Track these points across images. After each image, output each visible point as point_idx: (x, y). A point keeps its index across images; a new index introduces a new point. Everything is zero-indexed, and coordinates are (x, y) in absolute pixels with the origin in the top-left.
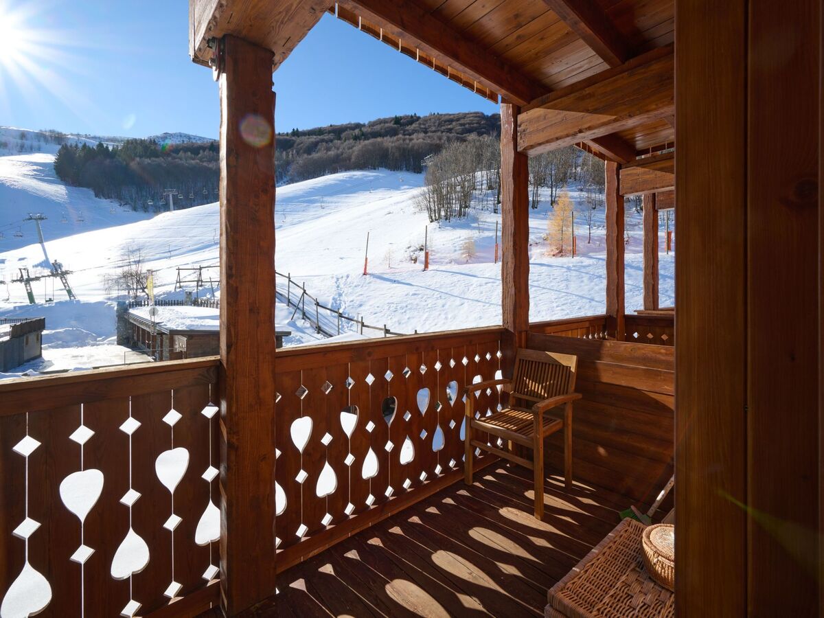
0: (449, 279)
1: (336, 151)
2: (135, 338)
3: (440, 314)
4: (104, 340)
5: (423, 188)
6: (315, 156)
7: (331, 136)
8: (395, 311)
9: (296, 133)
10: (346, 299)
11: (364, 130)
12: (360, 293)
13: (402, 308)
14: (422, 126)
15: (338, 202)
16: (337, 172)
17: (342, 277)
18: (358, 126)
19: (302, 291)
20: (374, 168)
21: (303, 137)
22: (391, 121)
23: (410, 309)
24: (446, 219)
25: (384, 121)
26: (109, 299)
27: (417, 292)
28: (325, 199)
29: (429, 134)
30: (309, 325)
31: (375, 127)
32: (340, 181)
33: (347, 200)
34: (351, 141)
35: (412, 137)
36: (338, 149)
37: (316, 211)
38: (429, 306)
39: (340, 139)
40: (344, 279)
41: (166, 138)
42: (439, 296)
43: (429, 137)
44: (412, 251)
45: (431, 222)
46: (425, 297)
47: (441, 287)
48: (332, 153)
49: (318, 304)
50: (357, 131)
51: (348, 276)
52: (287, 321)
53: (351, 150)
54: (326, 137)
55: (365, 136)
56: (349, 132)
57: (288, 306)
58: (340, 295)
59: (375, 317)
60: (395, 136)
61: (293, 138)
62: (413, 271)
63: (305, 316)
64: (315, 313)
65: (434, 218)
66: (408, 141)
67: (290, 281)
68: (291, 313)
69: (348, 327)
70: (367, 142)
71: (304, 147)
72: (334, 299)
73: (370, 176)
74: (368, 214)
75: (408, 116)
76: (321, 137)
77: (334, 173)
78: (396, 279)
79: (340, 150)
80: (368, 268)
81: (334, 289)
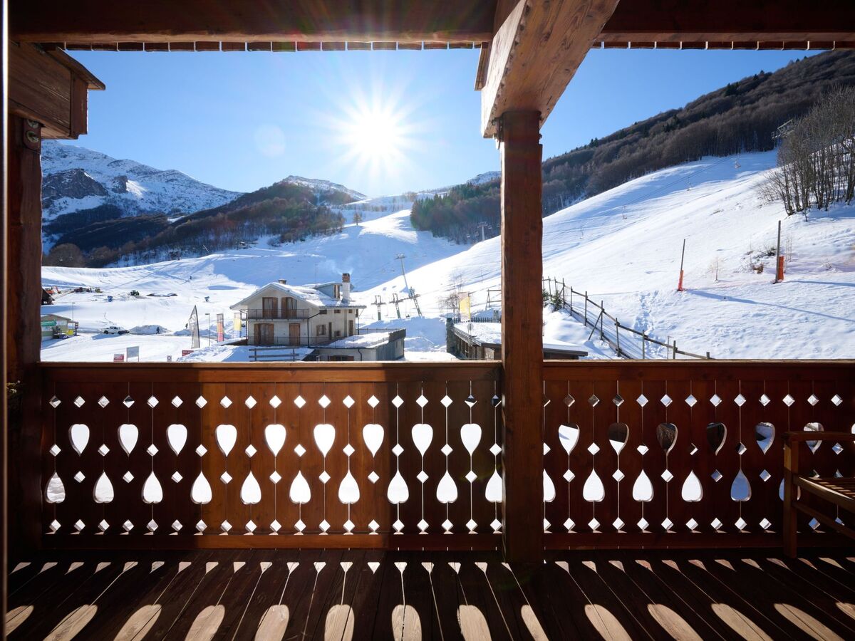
0: (823, 294)
1: (642, 150)
2: (458, 348)
3: (805, 344)
4: (438, 348)
5: (774, 170)
6: (616, 162)
7: (636, 135)
8: (725, 336)
9: (595, 143)
10: (654, 320)
11: (679, 116)
12: (673, 313)
13: (736, 332)
14: (775, 85)
15: (645, 209)
16: (644, 175)
17: (649, 295)
18: (672, 113)
19: (600, 310)
20: (694, 158)
21: (602, 146)
22: (721, 94)
23: (750, 334)
24: (820, 207)
25: (711, 96)
26: (441, 316)
27: (764, 312)
28: (629, 207)
29: (789, 91)
30: (608, 347)
31: (695, 109)
32: (647, 184)
33: (656, 205)
34: (663, 134)
35: (756, 104)
36: (645, 147)
37: (617, 223)
38: (784, 331)
39: (647, 135)
40: (651, 296)
41: (479, 179)
42: (804, 317)
43: (788, 96)
44: (755, 258)
45: (790, 214)
46: (777, 318)
47: (806, 306)
48: (637, 154)
49: (618, 324)
50: (670, 121)
51: (656, 293)
52: (584, 341)
53: (661, 146)
54: (629, 138)
55: (681, 123)
56: (659, 124)
57: (585, 325)
58: (646, 315)
59: (695, 342)
60: (727, 111)
61: (592, 149)
62: (755, 284)
63: (603, 336)
64: (616, 334)
65: (795, 208)
66: (748, 112)
67: (587, 299)
68: (588, 333)
69: (656, 352)
70: (683, 130)
71: (604, 155)
72: (638, 319)
73: (687, 171)
74: (686, 217)
75: (750, 78)
76: (624, 139)
77: (640, 176)
78: (727, 295)
79: (648, 148)
80: (684, 282)
81: (638, 308)
